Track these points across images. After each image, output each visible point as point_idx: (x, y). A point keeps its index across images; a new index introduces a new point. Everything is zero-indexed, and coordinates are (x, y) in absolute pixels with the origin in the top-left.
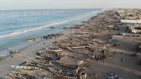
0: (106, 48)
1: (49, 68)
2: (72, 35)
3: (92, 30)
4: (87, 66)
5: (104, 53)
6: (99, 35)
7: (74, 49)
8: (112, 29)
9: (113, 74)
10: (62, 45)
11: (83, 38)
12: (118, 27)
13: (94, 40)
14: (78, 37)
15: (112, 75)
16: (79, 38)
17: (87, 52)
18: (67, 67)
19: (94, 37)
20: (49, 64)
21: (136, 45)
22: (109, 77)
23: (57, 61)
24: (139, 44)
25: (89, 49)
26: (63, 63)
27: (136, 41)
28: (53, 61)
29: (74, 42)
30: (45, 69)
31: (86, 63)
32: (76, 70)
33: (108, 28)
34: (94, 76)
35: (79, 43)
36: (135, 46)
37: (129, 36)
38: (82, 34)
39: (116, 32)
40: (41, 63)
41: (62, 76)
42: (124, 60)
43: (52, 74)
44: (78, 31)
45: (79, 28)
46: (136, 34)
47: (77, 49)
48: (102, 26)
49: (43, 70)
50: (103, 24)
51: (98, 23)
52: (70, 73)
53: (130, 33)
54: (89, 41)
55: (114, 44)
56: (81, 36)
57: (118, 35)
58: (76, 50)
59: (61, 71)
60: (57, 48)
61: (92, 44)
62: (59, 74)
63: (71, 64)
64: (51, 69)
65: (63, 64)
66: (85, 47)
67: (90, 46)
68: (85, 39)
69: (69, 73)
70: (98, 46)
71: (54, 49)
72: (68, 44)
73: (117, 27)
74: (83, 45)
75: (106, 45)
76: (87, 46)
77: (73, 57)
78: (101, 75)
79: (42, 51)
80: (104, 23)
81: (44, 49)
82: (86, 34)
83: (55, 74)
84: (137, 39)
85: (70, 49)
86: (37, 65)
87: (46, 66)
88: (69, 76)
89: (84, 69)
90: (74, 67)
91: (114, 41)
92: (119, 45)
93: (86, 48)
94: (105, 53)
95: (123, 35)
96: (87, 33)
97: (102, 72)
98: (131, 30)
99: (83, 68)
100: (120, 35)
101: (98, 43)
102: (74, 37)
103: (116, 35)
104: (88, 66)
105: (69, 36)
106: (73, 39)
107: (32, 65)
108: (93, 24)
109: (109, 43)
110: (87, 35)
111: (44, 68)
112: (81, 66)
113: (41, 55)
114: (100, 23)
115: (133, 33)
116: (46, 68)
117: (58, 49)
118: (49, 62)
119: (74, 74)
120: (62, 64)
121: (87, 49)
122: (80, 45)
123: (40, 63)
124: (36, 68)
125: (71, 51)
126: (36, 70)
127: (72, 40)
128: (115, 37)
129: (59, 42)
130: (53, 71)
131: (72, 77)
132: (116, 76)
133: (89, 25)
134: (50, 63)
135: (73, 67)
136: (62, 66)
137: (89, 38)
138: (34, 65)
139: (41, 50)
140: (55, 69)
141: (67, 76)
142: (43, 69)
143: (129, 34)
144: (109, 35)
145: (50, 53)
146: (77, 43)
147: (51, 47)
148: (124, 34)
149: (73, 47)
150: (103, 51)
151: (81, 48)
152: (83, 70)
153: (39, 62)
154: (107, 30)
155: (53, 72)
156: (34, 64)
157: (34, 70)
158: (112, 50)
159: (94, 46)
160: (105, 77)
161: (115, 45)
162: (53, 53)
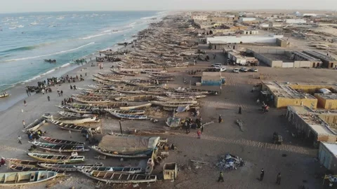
0: (196, 102)
1: (79, 167)
2: (107, 78)
3: (152, 62)
4: (169, 149)
5: (196, 114)
6: (172, 74)
7: (127, 112)
8: (195, 58)
9: (230, 157)
10: (91, 105)
11: (138, 84)
12: (204, 53)
13: (165, 86)
14: (124, 83)
15: (229, 160)
16: (128, 84)
17: (158, 115)
18: (122, 159)
19: (163, 79)
20: (72, 158)
21: (254, 89)
22: (224, 165)
23: (94, 147)
24: (257, 86)
25: (161, 108)
26: (111, 149)
27: (250, 81)
28: (80, 150)
29: (119, 96)
30: (67, 172)
31: (166, 141)
32: (150, 161)
33: (186, 58)
34: (193, 167)
35: (133, 98)
36: (252, 91)
37: (233, 72)
38: (133, 74)
39: (206, 65)
40: (50, 157)
41: (117, 182)
42: (241, 124)
43: (89, 181)
44: (118, 67)
45: (118, 60)
46: (246, 65)
47: (134, 112)
48: (171, 53)
49: (61, 175)
50: (171, 49)
51: (159, 46)
52: (138, 171)
53: (233, 65)
54: (153, 90)
55: (209, 91)
56: (132, 78)
57: (210, 70)
58: (131, 114)
59: (111, 170)
60: (79, 115)
61: (165, 95)
62: (108, 177)
63: (132, 149)
64: (83, 169)
65: (111, 153)
66: (149, 104)
67: (161, 100)
68: (145, 85)
69: (134, 172)
70: (178, 99)
71: (73, 118)
72: (106, 101)
73: (202, 53)
74: (145, 100)
75: (195, 95)
76: (156, 102)
77: (129, 133)
78: (207, 163)
79: (38, 126)
80: (172, 45)
81: (44, 122)
82: (142, 73)
83: (97, 181)
84: (250, 77)
85: (117, 115)
86: (42, 165)
87: (67, 163)
88: (137, 179)
89: (166, 156)
90: (141, 156)
91: (207, 84)
92: (220, 93)
93: (153, 105)
94: (198, 112)
95: (221, 70)
96: (142, 70)
97: (206, 155)
98: (234, 59)
99: (163, 153)
100: (214, 70)
101: (176, 92)
102: (115, 83)
103: (206, 71)
104: (173, 147)
105: (99, 80)
106: (113, 88)
107: (26, 166)
108: (150, 49)
109: (199, 90)
110: (143, 75)
111: (63, 169)
112: (157, 149)
113: (43, 137)
114: (165, 47)
115: (240, 64)
116: (67, 169)
117: (84, 118)
118: (70, 153)
119: (147, 170)
120: (107, 152)
121: (155, 109)
122: (137, 100)
123: (46, 159)
124: (40, 173)
125: (120, 119)
126: (42, 177)
127: (112, 90)
128: (207, 76)
129: (78, 99)
130: (92, 173)
131: (144, 179)
132: (238, 160)
133: (141, 51)
134: (73, 155)
135: (138, 156)
136: (108, 157)
137: (152, 83)
138: (33, 166)
139: (36, 125)
140: (96, 169)
141: (131, 179)
142: (61, 172)
143: (231, 68)
144: (192, 74)
145: (64, 129)
146: (128, 96)
147: (62, 113)
148: (223, 68)
149: (121, 108)
150: (192, 110)
151: (142, 109)
152: (163, 158)
153: (44, 157)
154: (184, 61)
155: (93, 175)
156: (31, 163)
157: (36, 180)
158: (209, 106)
159: (170, 100)
160: (215, 165)
161: (212, 94)
162: (73, 127)
